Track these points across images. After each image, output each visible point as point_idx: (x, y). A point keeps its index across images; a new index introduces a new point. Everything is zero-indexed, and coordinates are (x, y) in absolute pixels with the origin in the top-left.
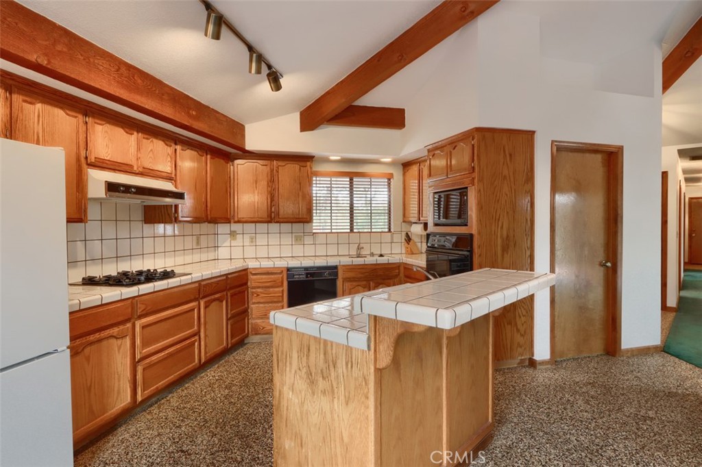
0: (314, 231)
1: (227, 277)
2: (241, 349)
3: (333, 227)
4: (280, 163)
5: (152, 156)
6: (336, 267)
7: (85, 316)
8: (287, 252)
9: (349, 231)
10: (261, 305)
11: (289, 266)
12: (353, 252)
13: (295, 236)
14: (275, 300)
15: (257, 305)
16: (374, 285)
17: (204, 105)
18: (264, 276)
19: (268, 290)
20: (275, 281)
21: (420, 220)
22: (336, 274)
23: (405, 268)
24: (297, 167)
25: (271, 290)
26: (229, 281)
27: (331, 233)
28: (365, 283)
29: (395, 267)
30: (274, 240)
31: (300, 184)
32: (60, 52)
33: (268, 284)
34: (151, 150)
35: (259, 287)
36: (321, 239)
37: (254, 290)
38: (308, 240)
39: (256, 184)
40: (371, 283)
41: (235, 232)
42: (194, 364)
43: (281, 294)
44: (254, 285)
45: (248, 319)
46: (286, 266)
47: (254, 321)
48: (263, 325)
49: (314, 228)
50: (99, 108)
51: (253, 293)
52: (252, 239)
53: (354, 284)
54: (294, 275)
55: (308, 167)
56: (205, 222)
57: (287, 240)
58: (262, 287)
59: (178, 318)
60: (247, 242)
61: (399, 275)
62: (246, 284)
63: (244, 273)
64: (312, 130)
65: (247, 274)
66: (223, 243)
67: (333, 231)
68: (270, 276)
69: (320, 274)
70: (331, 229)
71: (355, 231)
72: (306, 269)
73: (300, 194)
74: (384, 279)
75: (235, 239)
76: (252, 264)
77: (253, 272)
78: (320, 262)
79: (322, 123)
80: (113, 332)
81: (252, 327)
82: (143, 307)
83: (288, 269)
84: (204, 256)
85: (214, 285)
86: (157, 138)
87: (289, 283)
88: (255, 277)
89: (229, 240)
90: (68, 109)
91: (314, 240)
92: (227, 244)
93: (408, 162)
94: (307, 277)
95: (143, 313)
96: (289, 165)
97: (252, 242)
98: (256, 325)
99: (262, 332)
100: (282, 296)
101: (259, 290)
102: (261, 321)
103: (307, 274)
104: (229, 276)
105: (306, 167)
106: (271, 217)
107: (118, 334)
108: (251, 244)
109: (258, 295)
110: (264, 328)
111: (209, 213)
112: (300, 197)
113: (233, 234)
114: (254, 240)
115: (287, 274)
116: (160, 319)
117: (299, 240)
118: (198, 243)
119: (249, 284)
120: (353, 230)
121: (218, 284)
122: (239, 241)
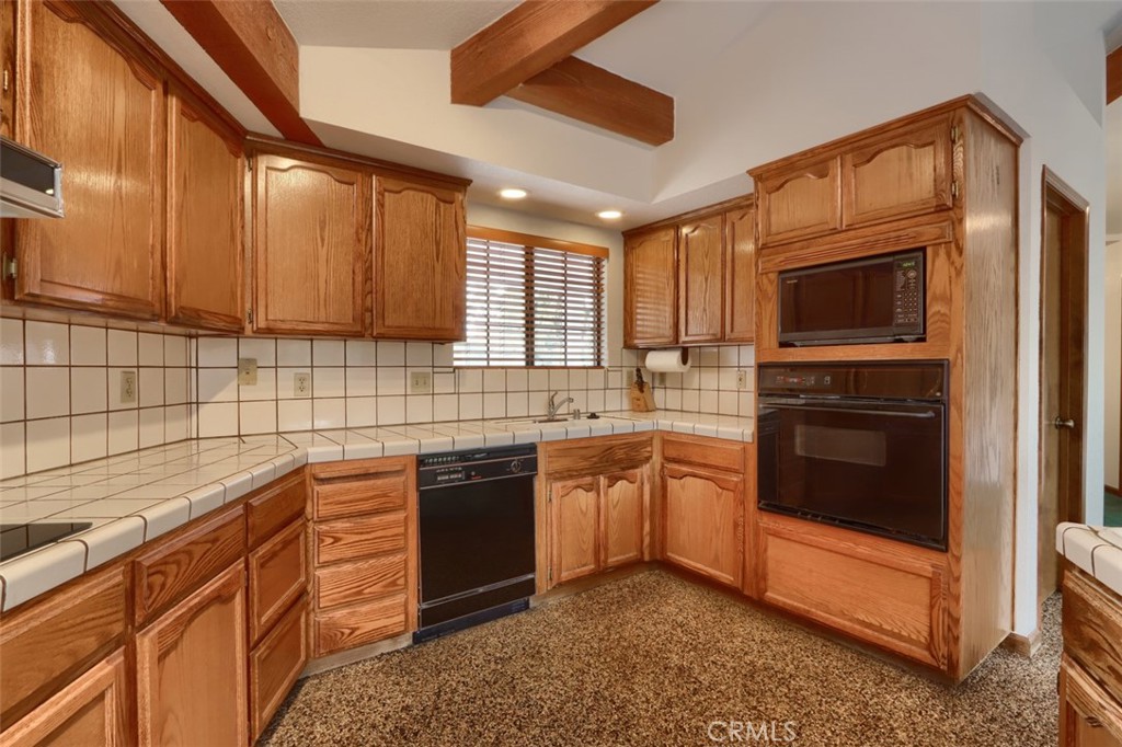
0: (456, 363)
1: (248, 507)
3: (491, 356)
4: (391, 184)
6: (532, 448)
8: (392, 413)
10: (348, 567)
11: (423, 451)
12: (540, 409)
13: (412, 373)
14: (387, 546)
15: (333, 569)
16: (607, 480)
18: (355, 484)
19: (365, 520)
20: (385, 495)
21: (677, 343)
22: (532, 465)
23: (665, 442)
24: (431, 200)
25: (375, 520)
26: (254, 519)
27: (488, 367)
28: (588, 479)
29: (647, 441)
30: (361, 383)
31: (438, 244)
33: (366, 506)
35: (338, 517)
36: (471, 382)
37: (324, 527)
38: (443, 383)
39: (322, 229)
40: (602, 478)
41: (251, 361)
43: (402, 530)
44: (324, 511)
45: (308, 614)
46: (417, 452)
47: (323, 618)
48: (352, 622)
49: (455, 356)
51: (320, 536)
52: (302, 380)
53: (570, 483)
54: (436, 475)
55: (457, 204)
56: (155, 317)
57: (394, 383)
58: (350, 516)
60: (288, 388)
61: (651, 457)
62: (301, 513)
63: (295, 480)
64: (481, 103)
65: (303, 483)
66: (215, 394)
67: (492, 363)
68: (372, 482)
69: (502, 468)
71: (537, 363)
72: (463, 456)
73: (438, 268)
74: (623, 469)
75: (253, 381)
76: (319, 452)
77: (322, 476)
78: (498, 436)
79: (504, 91)
81: (318, 636)
83: (421, 460)
84: (152, 434)
85: (198, 551)
87: (423, 496)
88: (327, 488)
89: (235, 383)
91: (457, 384)
92: (229, 393)
93: (642, 227)
94: (469, 477)
96: (411, 193)
97: (302, 388)
98: (332, 625)
99: (349, 643)
100: (405, 534)
101: (339, 525)
102: (345, 611)
103: (467, 471)
104: (255, 502)
105: (452, 203)
106: (363, 321)
108: (303, 395)
109: (337, 540)
110: (353, 630)
113: (245, 367)
114: (307, 384)
115: (418, 473)
117: (422, 383)
118: (128, 392)
119: (309, 509)
120: (533, 363)
121: (215, 541)
122: (263, 387)
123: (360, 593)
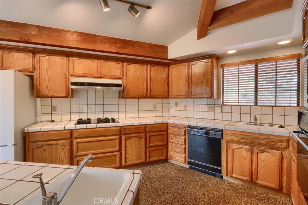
1: (146, 126)
2: (161, 165)
4: (193, 63)
5: (108, 69)
6: (221, 130)
7: (42, 134)
8: (204, 115)
9: (254, 104)
10: (174, 144)
13: (209, 106)
15: (172, 144)
16: (258, 150)
17: (128, 41)
18: (175, 129)
20: (180, 132)
25: (179, 137)
26: (147, 128)
27: (238, 105)
28: (248, 147)
29: (283, 140)
31: (205, 74)
32: (34, 35)
33: (177, 133)
34: (107, 67)
35: (172, 134)
38: (218, 109)
41: (177, 103)
42: (116, 165)
43: (184, 141)
45: (167, 150)
47: (170, 152)
50: (76, 53)
51: (170, 137)
52: (185, 107)
53: (239, 146)
54: (191, 131)
58: (175, 135)
59: (104, 142)
60: (183, 109)
62: (166, 131)
64: (204, 36)
65: (167, 126)
68: (178, 129)
70: (238, 103)
71: (258, 104)
73: (205, 80)
75: (177, 107)
76: (170, 121)
80: (58, 143)
81: (169, 155)
82: (78, 134)
83: (189, 127)
86: (110, 61)
88: (171, 128)
89: (174, 107)
90: (59, 56)
91: (222, 109)
92: (174, 109)
95: (78, 137)
97: (185, 109)
104: (148, 126)
105: (208, 62)
106: (188, 95)
107: (61, 144)
109: (172, 138)
110: (174, 157)
111: (148, 93)
112: (205, 83)
115: (187, 129)
116: (89, 141)
117: (212, 109)
118: (155, 108)
119: (169, 131)
120: (257, 104)
121: (137, 129)
122: (179, 108)
123: (176, 150)
